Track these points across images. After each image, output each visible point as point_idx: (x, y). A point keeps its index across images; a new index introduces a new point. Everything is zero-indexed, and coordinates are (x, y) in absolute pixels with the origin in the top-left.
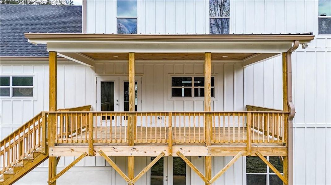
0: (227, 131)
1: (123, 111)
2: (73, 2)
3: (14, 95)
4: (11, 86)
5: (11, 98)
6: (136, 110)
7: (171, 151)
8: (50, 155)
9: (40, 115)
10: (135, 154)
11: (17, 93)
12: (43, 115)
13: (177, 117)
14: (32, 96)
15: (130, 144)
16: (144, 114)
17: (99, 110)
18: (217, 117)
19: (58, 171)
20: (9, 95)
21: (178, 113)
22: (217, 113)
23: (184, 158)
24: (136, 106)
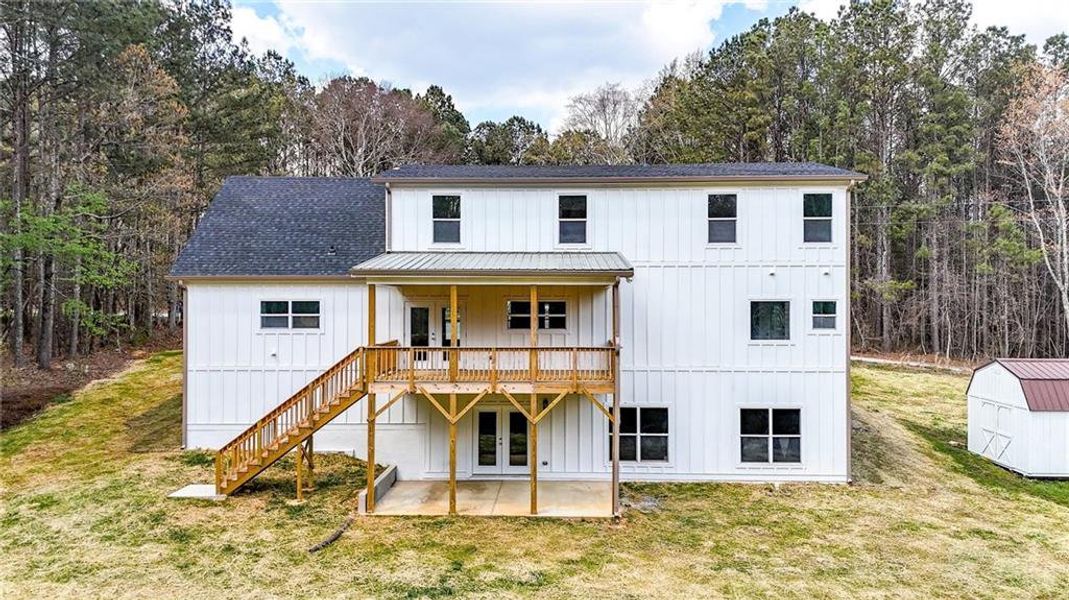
0: (562, 374)
1: (440, 346)
2: (293, 64)
3: (294, 326)
4: (290, 315)
5: (290, 330)
6: (458, 345)
7: (494, 388)
8: (370, 392)
9: (358, 350)
10: (457, 391)
11: (297, 324)
12: (361, 350)
13: (501, 353)
14: (318, 327)
15: (452, 382)
16: (467, 349)
17: (408, 344)
18: (542, 353)
19: (377, 409)
20: (287, 326)
21: (502, 349)
22: (542, 349)
23: (508, 396)
24: (458, 341)
